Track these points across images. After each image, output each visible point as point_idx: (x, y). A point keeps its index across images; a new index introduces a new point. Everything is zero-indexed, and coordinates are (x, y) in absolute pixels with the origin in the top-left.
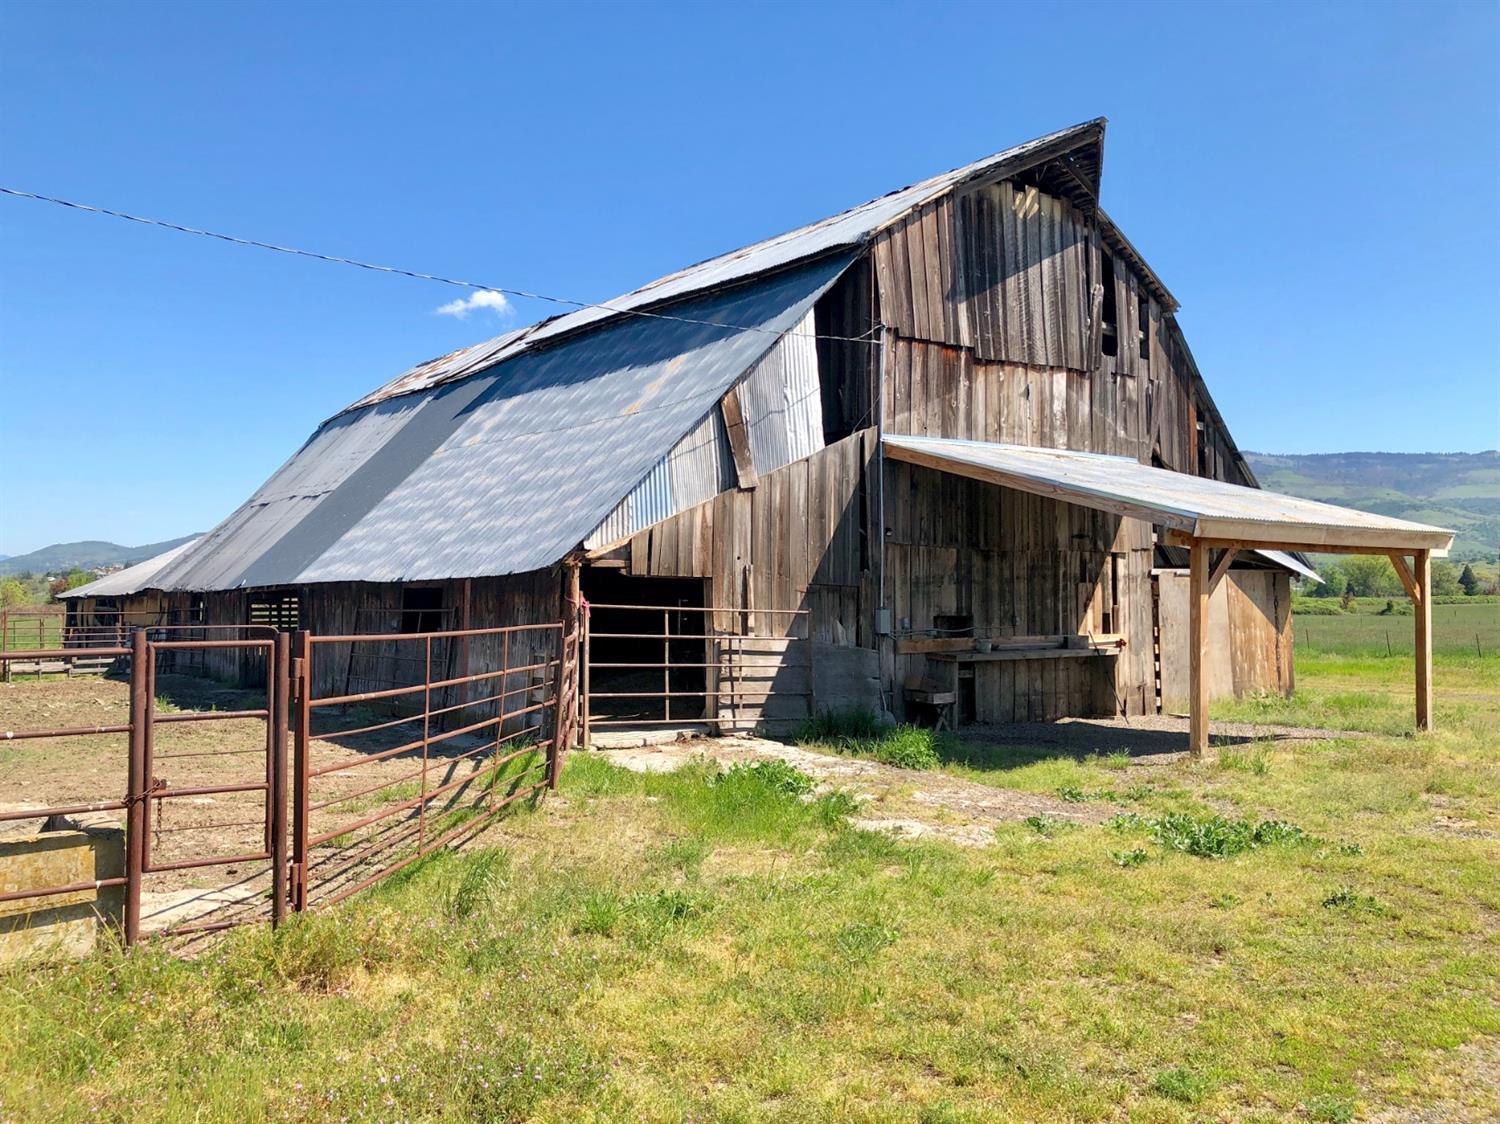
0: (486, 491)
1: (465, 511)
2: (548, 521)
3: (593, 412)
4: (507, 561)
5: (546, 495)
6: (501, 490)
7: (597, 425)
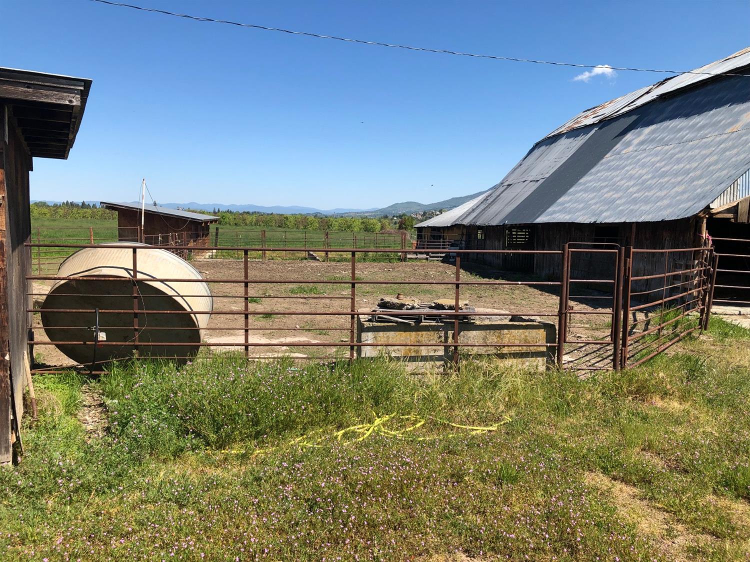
0: (640, 177)
1: (628, 188)
2: (683, 192)
3: (706, 132)
4: (660, 214)
5: (679, 179)
6: (650, 176)
7: (710, 139)
